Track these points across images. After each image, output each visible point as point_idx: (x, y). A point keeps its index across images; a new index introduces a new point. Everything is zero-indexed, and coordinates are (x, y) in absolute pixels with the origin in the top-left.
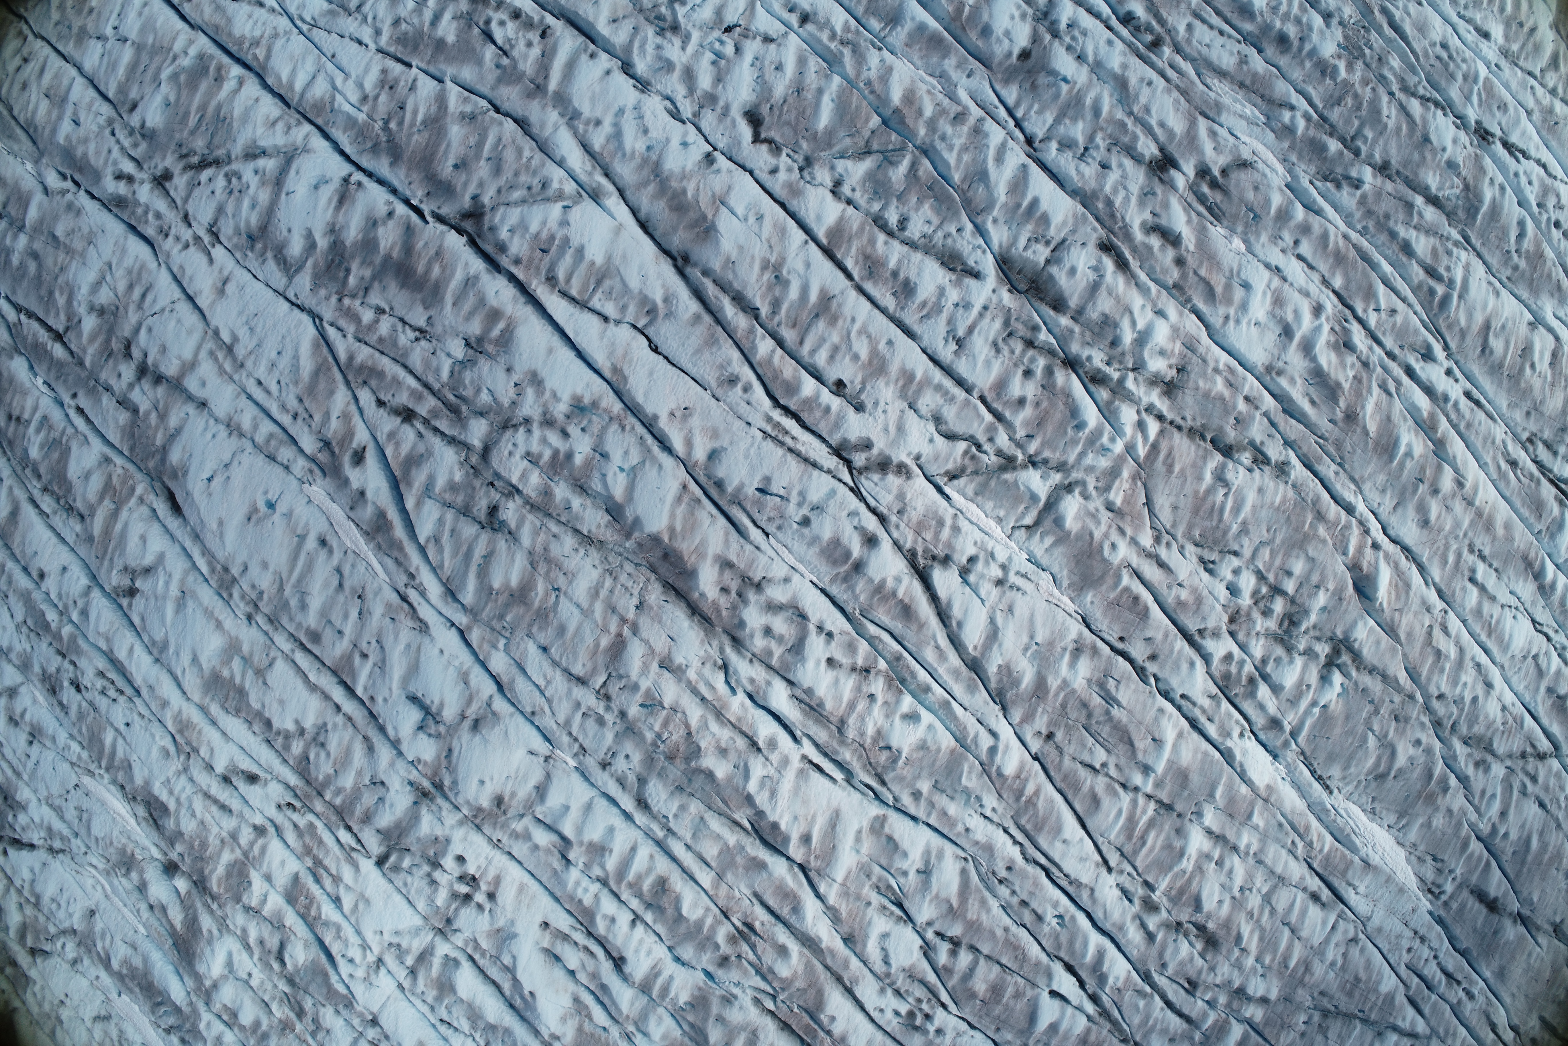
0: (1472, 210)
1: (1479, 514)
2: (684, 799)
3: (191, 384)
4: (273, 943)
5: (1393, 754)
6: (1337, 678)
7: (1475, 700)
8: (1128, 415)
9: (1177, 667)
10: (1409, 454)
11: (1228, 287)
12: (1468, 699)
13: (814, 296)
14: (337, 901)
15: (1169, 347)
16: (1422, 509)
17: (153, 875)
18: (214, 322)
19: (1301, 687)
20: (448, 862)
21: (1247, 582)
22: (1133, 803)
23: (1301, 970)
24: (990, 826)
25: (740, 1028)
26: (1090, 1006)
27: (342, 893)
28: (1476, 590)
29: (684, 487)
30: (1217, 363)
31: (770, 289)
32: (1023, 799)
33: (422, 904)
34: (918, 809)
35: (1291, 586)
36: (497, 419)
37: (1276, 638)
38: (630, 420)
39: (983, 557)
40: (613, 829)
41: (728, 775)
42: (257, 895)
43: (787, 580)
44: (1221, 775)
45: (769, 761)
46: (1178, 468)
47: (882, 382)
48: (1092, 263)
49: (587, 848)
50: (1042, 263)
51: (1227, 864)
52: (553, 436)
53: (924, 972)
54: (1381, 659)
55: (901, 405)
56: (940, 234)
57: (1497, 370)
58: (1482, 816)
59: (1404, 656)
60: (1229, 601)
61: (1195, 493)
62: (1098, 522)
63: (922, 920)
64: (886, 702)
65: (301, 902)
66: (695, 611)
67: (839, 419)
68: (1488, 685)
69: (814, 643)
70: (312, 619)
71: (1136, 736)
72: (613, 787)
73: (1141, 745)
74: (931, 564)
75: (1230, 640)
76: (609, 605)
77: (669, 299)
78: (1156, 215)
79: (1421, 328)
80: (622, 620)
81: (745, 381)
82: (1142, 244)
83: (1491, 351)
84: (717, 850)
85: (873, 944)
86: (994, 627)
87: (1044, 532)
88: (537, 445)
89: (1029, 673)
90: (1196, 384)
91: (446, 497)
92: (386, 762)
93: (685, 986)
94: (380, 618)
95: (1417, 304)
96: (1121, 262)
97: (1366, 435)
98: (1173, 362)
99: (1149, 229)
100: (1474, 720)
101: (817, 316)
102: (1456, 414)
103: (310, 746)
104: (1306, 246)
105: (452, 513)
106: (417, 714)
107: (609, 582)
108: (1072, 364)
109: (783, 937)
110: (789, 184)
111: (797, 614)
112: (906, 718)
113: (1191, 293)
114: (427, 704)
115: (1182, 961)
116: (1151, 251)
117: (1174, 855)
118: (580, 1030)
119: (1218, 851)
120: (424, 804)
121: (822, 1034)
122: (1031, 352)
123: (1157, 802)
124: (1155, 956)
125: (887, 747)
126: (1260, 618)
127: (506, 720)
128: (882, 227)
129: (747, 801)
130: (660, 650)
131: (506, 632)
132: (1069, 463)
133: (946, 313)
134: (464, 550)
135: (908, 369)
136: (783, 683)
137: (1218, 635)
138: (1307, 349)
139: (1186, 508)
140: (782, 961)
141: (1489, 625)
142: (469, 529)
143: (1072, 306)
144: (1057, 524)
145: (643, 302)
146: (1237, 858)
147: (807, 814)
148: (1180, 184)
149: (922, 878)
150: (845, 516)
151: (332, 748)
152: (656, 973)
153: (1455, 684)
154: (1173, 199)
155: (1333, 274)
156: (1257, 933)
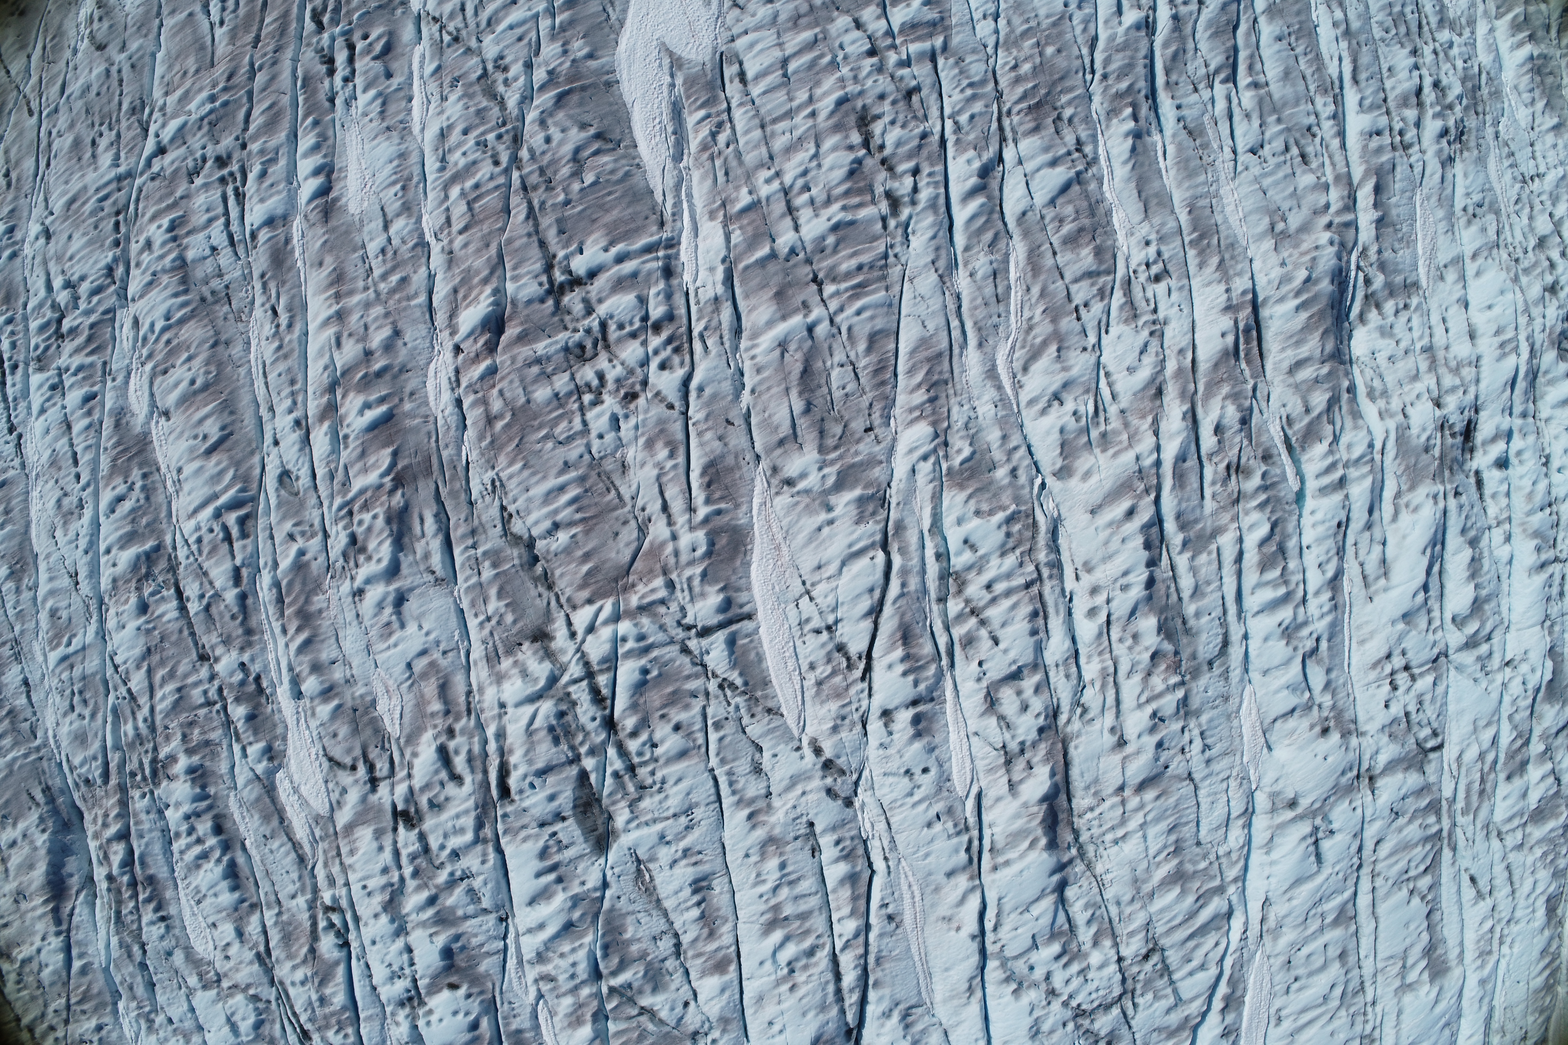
0: (149, 558)
1: (338, 296)
2: (1192, 622)
5: (577, 150)
6: (579, 265)
7: (465, 132)
8: (596, 648)
9: (714, 397)
10: (367, 406)
11: (424, 675)
12: (471, 140)
13: (777, 936)
14: (1495, 741)
15: (515, 671)
16: (388, 347)
19: (620, 285)
20: (1396, 710)
21: (598, 418)
22: (841, 309)
23: (803, 21)
24: (975, 393)
25: (1297, 386)
26: (1009, 154)
27: (1486, 744)
28: (392, 230)
29: (995, 868)
30: (481, 624)
31: (806, 967)
32: (932, 393)
33: (1440, 689)
34: (1021, 458)
35: (562, 382)
36: (1086, 1023)
37: (607, 347)
38: (990, 948)
39: (807, 628)
40: (1266, 639)
41: (1145, 615)
42: (1543, 786)
43: (976, 734)
44: (747, 268)
45: (1108, 601)
46: (585, 568)
47: (777, 831)
48: (529, 792)
49: (1294, 643)
50: (571, 821)
51: (800, 182)
52: (1057, 981)
53: (1121, 308)
54: (527, 245)
55: (776, 802)
56: (637, 907)
57: (228, 407)
58: (536, 16)
59: (503, 230)
60: (626, 416)
61: (587, 532)
62: (690, 579)
63: (1089, 359)
64: (979, 573)
65: (1518, 758)
66: (1067, 765)
67: (834, 828)
68: (443, 135)
69: (997, 668)
70: (1335, 970)
71: (798, 368)
72: (1235, 674)
73: (799, 356)
74: (855, 657)
75: (651, 380)
76: (1123, 821)
77: (887, 1015)
78: (442, 784)
79: (273, 501)
80: (1123, 803)
81: (884, 911)
82: (473, 771)
83: (223, 428)
84: (1203, 558)
85: (1145, 373)
86: (843, 564)
87: (741, 606)
88: (1075, 983)
89: (844, 500)
90: (515, 622)
91: (1169, 990)
92: (1377, 825)
93: (1310, 460)
94: (1288, 936)
95: (261, 523)
96: (504, 772)
97: (395, 454)
98: (520, 656)
99: (457, 779)
100: (481, 113)
101: (786, 918)
102: (295, 403)
103: (1416, 878)
104: (327, 653)
105: (1175, 977)
106: (1326, 845)
107: (1109, 837)
108: (610, 724)
109: (1208, 441)
110: (724, 1031)
111: (991, 702)
112: (973, 548)
113: (462, 699)
114: (1312, 849)
115: (903, 126)
116: (470, 760)
117: (841, 233)
118: (1412, 488)
119: (801, 200)
120: (1377, 771)
121: (1241, 326)
122: (636, 760)
123: (820, 291)
124: (925, 152)
125: (1008, 535)
126: (610, 377)
127: (1268, 790)
128: (678, 945)
129: (1150, 583)
130: (1117, 758)
131: (1212, 857)
132: (677, 647)
133: (682, 845)
134: (1191, 944)
135: (749, 825)
136: (1046, 654)
137: (658, 394)
138: (393, 571)
139: (606, 527)
140: (1226, 421)
141: (404, 188)
142: (1173, 957)
143: (574, 771)
144: (727, 605)
145: (907, 1027)
146: (788, 179)
147: (1112, 534)
148: (401, 790)
149: (1064, 396)
150: (892, 751)
151: (1402, 865)
152: (1324, 491)
153: (474, 163)
154: (417, 782)
155: (320, 611)
156: (818, 92)
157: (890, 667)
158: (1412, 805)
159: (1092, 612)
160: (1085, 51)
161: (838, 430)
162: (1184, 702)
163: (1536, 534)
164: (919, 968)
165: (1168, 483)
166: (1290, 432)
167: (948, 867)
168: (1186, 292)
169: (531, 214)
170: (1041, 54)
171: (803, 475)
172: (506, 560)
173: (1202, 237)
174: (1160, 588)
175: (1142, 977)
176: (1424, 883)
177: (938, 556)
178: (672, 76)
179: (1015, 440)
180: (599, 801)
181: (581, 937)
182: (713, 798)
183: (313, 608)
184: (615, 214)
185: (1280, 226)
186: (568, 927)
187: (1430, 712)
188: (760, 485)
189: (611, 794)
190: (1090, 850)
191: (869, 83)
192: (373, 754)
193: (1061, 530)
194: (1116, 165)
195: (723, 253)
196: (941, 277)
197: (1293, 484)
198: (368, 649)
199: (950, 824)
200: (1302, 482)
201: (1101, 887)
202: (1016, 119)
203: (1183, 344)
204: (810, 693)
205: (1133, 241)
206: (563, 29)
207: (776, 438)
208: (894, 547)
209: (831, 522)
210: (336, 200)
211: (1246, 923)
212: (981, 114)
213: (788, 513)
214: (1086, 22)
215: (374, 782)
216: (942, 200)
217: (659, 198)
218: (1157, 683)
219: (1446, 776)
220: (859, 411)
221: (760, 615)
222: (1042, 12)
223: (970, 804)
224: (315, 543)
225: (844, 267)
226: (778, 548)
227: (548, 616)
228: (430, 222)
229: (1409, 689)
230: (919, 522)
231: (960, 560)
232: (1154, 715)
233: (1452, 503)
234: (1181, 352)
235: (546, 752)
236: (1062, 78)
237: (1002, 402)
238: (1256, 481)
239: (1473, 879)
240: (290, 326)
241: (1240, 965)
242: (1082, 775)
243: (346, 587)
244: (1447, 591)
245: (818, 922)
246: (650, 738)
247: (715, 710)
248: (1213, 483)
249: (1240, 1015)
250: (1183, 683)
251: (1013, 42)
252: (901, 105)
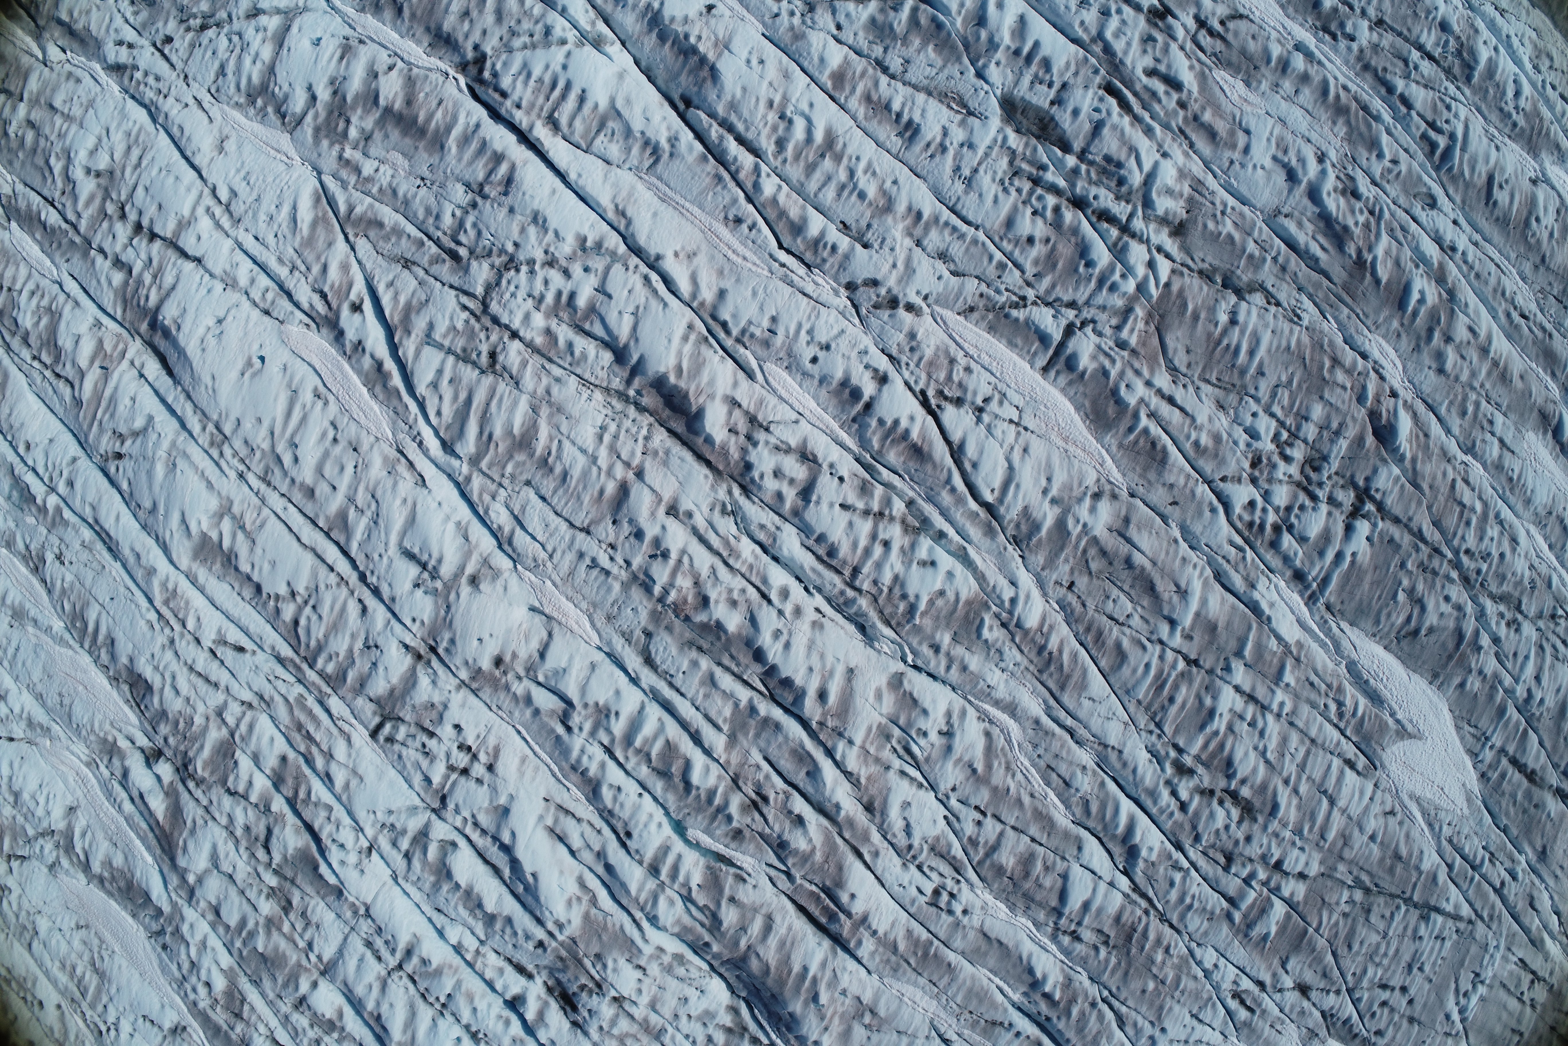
0: (1469, 68)
1: (1495, 364)
2: (694, 654)
3: (188, 242)
4: (260, 830)
5: (1423, 609)
6: (1363, 527)
7: (1502, 556)
8: (1138, 253)
9: (1200, 513)
10: (1422, 301)
11: (1232, 133)
12: (1495, 554)
13: (819, 136)
14: (328, 779)
15: (1177, 189)
16: (1439, 356)
17: (136, 764)
18: (211, 180)
19: (1326, 537)
20: (446, 731)
21: (1266, 426)
22: (1161, 658)
23: (1340, 843)
24: (1013, 683)
25: (755, 910)
26: (1124, 882)
27: (334, 769)
28: (1496, 442)
29: (690, 327)
30: (1225, 205)
31: (775, 129)
32: (1046, 654)
33: (417, 780)
34: (938, 664)
35: (1310, 431)
36: (498, 261)
37: (1299, 485)
38: (634, 260)
39: (997, 397)
40: (618, 693)
41: (740, 627)
42: (244, 777)
43: (796, 422)
44: (1250, 628)
45: (780, 612)
46: (1190, 307)
47: (890, 220)
48: (1096, 103)
49: (591, 710)
50: (1047, 105)
51: (1260, 724)
52: (555, 276)
53: (950, 846)
54: (1406, 509)
55: (908, 242)
56: (942, 76)
57: (1503, 222)
58: (1517, 680)
59: (1429, 508)
60: (1248, 445)
61: (1209, 335)
62: (1113, 361)
63: (944, 786)
64: (902, 548)
65: (290, 782)
66: (700, 457)
67: (847, 257)
68: (1514, 541)
69: (826, 486)
70: (306, 474)
71: (1160, 586)
72: (618, 644)
73: (1166, 596)
74: (943, 403)
75: (1251, 487)
76: (614, 450)
77: (673, 141)
78: (1157, 60)
79: (1426, 178)
80: (627, 465)
81: (750, 222)
82: (1146, 88)
83: (1495, 203)
84: (728, 712)
85: (894, 814)
86: (1011, 468)
87: (1058, 373)
88: (539, 286)
89: (1049, 516)
90: (1205, 226)
91: (447, 343)
92: (380, 624)
93: (696, 864)
94: (377, 470)
95: (1420, 156)
96: (1124, 105)
97: (1377, 282)
98: (1182, 203)
99: (1151, 73)
100: (1502, 578)
101: (823, 156)
102: (1465, 262)
103: (300, 609)
104: (1307, 95)
105: (451, 359)
106: (413, 571)
107: (613, 427)
108: (1079, 203)
109: (799, 806)
110: (792, 28)
111: (806, 456)
112: (923, 564)
113: (1194, 137)
114: (425, 558)
115: (1217, 831)
116: (1154, 94)
117: (1204, 713)
118: (586, 917)
119: (1250, 711)
120: (420, 668)
121: (842, 916)
122: (1039, 191)
123: (1186, 658)
124: (1188, 827)
125: (904, 596)
126: (1282, 465)
127: (506, 575)
128: (885, 70)
129: (759, 655)
130: (667, 496)
131: (506, 482)
132: (1080, 302)
133: (951, 152)
134: (463, 396)
135: (915, 207)
136: (794, 530)
137: (1239, 481)
138: (1314, 194)
139: (1200, 351)
140: (799, 832)
141: (1511, 479)
142: (469, 373)
143: (1077, 146)
144: (1071, 364)
145: (647, 143)
146: (1270, 718)
147: (824, 666)
148: (1180, 33)
149: (944, 740)
150: (854, 354)
151: (325, 610)
152: (665, 850)
153: (1481, 539)
154: (1174, 47)
155: (1334, 123)
156: (1295, 801)
157: (912, 418)
158: (362, 665)
159: (785, 594)
160: (1124, 1009)
161: (1094, 566)
162: (647, 586)
163: (438, 972)
164: (678, 198)
165: (809, 745)
166: (732, 870)
167: (730, 298)
168: (907, 903)
169: (1419, 535)
170: (1155, 977)
171: (1093, 510)
172: (1247, 266)
173: (926, 954)
174: (745, 658)
175: (482, 335)
176: (288, 611)
177: (941, 535)
178: (1398, 721)
179: (954, 675)
180: (1038, 138)
181: (964, 20)
182: (959, 207)
183: (1341, 121)
184: (1366, 586)
185: (867, 1019)
186: (981, 20)
187: (411, 754)
188: (1116, 476)
189: (1035, 149)
190: (619, 406)
191: (1265, 841)
192: (1219, 45)
193: (860, 636)
194: (1035, 949)
195: (1274, 624)
196: (1106, 746)
197: (695, 833)
198: (1282, 121)
199: (758, 333)
200: (687, 842)
201: (585, 382)
202: (1139, 912)
203: (880, 861)
204: (953, 347)
205: (978, 904)
206: (1493, 688)
207: (1134, 520)
208: (983, 513)
209: (1045, 492)
210: (1545, 433)
211: (426, 452)
212: (1168, 892)
213: (1080, 472)
214: (1138, 1031)
215: (1202, 23)
216: (1148, 803)
217: (1344, 625)
218: (684, 582)
219: (346, 713)
220: (1089, 594)
221: (1038, 377)
222: (1177, 1008)
223: (754, 364)
224: (1377, 169)
225: (1183, 690)
226: (1066, 440)
227: (1186, 249)
228: (1477, 470)
229: (448, 756)
230: (978, 548)
231: (925, 546)
232: (665, 555)
233: (540, 934)
234: (876, 854)
235: (1109, 144)
236: (1126, 974)
237: (987, 694)
238: (734, 809)
239: (241, 649)
240: (1508, 315)
241: (399, 413)
242: (682, 460)
243: (1333, 155)
244: (479, 862)
245: (795, 172)
246: (1043, 216)
247: (1013, 277)
248: (767, 777)
249: (359, 372)
250: (661, 600)
251: (1181, 967)
252: (1229, 846)
